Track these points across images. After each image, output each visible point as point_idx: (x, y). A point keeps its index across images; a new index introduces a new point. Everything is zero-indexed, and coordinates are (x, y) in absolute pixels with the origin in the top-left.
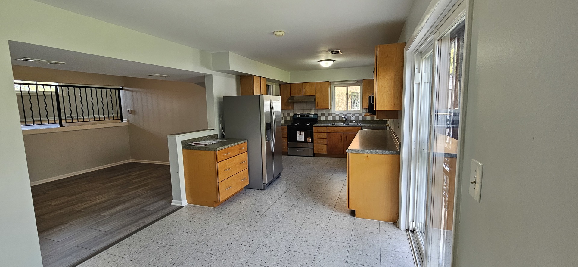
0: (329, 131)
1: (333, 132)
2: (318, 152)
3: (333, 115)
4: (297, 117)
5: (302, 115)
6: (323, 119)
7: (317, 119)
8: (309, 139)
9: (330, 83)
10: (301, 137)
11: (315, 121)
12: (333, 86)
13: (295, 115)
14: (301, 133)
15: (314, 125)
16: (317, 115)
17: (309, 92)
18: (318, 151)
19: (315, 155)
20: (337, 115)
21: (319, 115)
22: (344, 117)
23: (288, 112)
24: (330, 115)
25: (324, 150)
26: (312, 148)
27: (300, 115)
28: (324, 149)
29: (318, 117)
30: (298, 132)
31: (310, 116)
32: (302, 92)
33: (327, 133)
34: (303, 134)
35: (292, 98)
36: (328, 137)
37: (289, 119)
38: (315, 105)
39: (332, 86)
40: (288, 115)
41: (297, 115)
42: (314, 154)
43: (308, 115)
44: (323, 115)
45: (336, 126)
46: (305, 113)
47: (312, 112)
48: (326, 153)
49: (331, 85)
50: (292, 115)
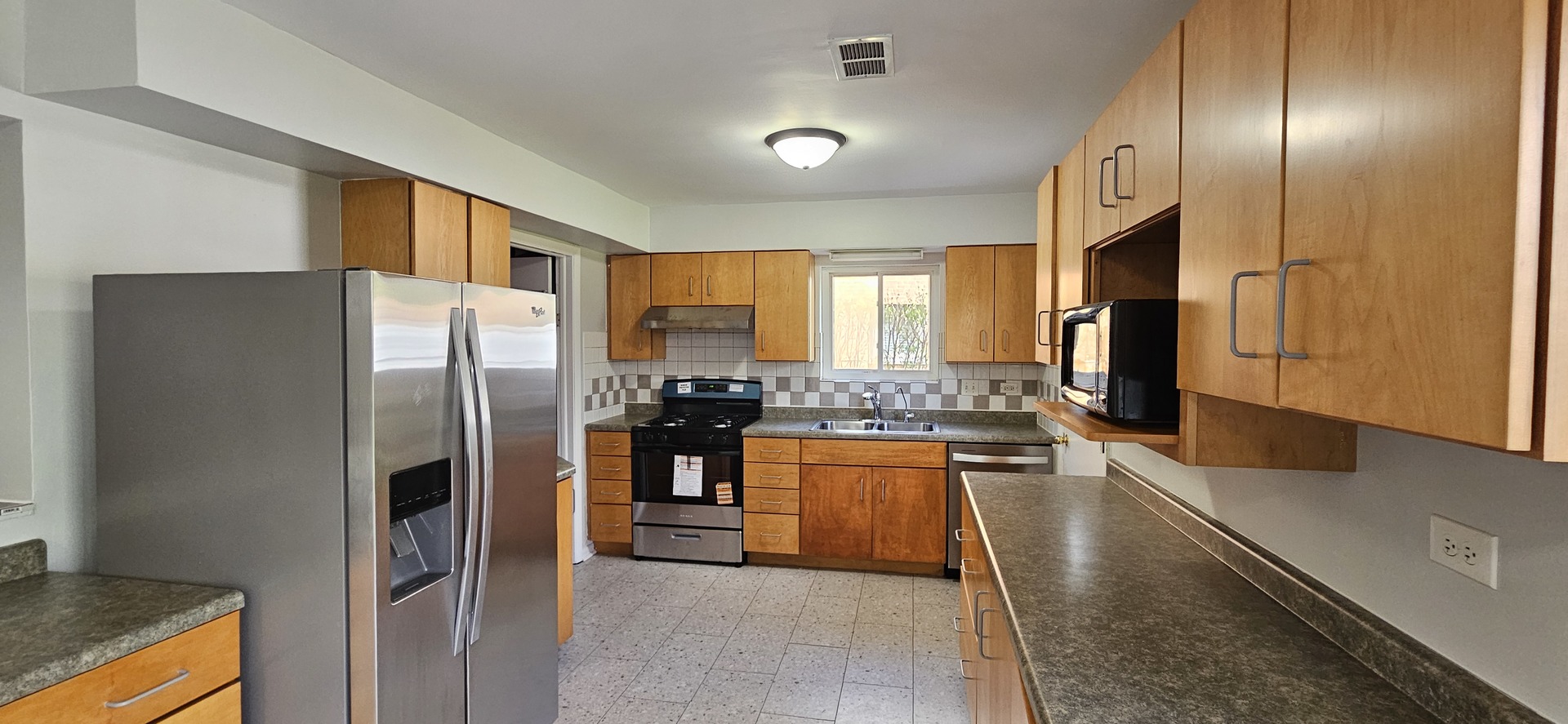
0: (808, 459)
1: (828, 460)
2: (762, 544)
3: (824, 388)
4: (680, 391)
5: (700, 384)
6: (783, 400)
7: (759, 402)
8: (723, 490)
9: (813, 258)
10: (688, 477)
11: (751, 410)
12: (826, 273)
13: (671, 383)
14: (689, 463)
15: (745, 431)
16: (760, 383)
17: (727, 290)
18: (763, 540)
19: (747, 560)
20: (841, 387)
21: (769, 385)
22: (872, 399)
23: (644, 369)
24: (811, 384)
25: (786, 539)
26: (738, 530)
27: (689, 384)
28: (786, 536)
29: (762, 392)
30: (678, 459)
31: (733, 388)
32: (698, 289)
33: (801, 464)
34: (701, 467)
35: (658, 312)
36: (804, 485)
37: (644, 397)
38: (754, 343)
39: (822, 271)
40: (644, 381)
41: (679, 384)
42: (745, 554)
43: (722, 384)
44: (783, 384)
45: (840, 438)
46: (712, 374)
47: (742, 372)
48: (797, 552)
49: (818, 268)
50: (657, 382)
